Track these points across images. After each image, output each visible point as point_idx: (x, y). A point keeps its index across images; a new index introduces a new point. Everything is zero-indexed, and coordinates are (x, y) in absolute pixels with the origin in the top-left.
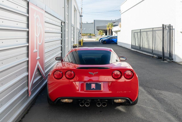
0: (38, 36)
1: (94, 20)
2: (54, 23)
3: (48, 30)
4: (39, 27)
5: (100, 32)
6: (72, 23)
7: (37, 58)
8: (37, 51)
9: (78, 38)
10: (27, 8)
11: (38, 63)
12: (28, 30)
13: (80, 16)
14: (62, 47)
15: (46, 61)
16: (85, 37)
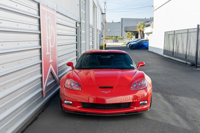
0: (50, 39)
1: (122, 19)
2: (67, 24)
3: (60, 32)
4: (51, 29)
5: (128, 34)
6: (90, 23)
7: (50, 62)
8: (50, 54)
9: (99, 42)
10: (38, 9)
11: (51, 66)
12: (40, 32)
13: (102, 14)
14: (78, 51)
15: (59, 65)
16: (110, 41)
